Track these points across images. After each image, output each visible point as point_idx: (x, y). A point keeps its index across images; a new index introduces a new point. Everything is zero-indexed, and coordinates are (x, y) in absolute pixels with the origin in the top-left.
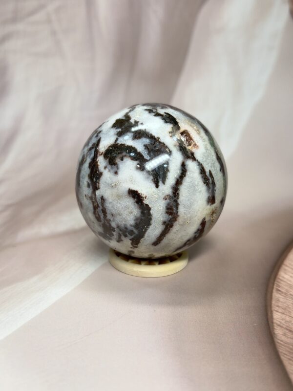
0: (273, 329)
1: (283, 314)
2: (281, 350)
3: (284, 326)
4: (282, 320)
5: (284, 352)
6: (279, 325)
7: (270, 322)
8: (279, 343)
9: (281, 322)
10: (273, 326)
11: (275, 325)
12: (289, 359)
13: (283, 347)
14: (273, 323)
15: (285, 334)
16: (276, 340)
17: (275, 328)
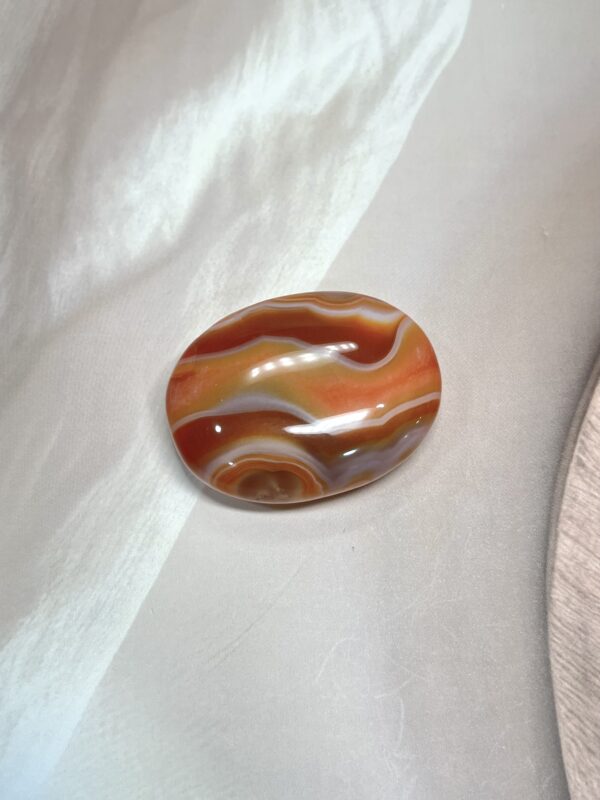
0: (552, 586)
1: (576, 540)
2: (553, 646)
3: (572, 579)
4: (571, 560)
5: (558, 649)
7: (548, 569)
8: (554, 626)
9: (566, 565)
10: (552, 580)
11: (556, 575)
12: (564, 667)
15: (568, 603)
16: (552, 619)
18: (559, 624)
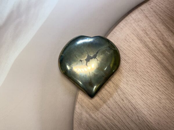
0: (76, 104)
2: (75, 117)
3: (80, 103)
4: (80, 99)
5: (75, 118)
6: (78, 102)
7: (76, 101)
8: (75, 112)
9: (80, 100)
10: (76, 103)
11: (77, 102)
12: (76, 121)
13: (76, 115)
14: (77, 101)
15: (79, 108)
17: (77, 104)
18: (76, 112)
